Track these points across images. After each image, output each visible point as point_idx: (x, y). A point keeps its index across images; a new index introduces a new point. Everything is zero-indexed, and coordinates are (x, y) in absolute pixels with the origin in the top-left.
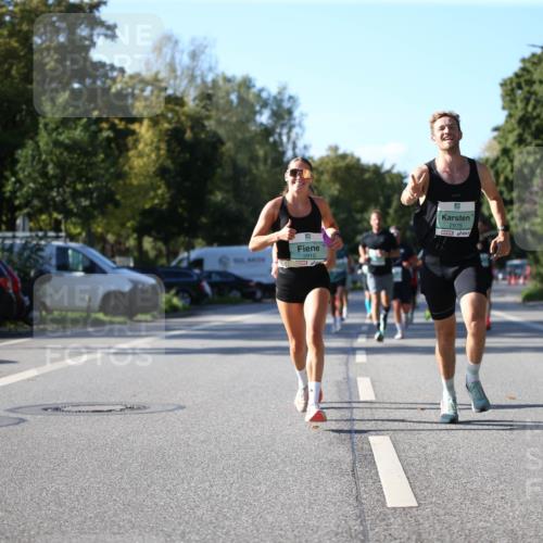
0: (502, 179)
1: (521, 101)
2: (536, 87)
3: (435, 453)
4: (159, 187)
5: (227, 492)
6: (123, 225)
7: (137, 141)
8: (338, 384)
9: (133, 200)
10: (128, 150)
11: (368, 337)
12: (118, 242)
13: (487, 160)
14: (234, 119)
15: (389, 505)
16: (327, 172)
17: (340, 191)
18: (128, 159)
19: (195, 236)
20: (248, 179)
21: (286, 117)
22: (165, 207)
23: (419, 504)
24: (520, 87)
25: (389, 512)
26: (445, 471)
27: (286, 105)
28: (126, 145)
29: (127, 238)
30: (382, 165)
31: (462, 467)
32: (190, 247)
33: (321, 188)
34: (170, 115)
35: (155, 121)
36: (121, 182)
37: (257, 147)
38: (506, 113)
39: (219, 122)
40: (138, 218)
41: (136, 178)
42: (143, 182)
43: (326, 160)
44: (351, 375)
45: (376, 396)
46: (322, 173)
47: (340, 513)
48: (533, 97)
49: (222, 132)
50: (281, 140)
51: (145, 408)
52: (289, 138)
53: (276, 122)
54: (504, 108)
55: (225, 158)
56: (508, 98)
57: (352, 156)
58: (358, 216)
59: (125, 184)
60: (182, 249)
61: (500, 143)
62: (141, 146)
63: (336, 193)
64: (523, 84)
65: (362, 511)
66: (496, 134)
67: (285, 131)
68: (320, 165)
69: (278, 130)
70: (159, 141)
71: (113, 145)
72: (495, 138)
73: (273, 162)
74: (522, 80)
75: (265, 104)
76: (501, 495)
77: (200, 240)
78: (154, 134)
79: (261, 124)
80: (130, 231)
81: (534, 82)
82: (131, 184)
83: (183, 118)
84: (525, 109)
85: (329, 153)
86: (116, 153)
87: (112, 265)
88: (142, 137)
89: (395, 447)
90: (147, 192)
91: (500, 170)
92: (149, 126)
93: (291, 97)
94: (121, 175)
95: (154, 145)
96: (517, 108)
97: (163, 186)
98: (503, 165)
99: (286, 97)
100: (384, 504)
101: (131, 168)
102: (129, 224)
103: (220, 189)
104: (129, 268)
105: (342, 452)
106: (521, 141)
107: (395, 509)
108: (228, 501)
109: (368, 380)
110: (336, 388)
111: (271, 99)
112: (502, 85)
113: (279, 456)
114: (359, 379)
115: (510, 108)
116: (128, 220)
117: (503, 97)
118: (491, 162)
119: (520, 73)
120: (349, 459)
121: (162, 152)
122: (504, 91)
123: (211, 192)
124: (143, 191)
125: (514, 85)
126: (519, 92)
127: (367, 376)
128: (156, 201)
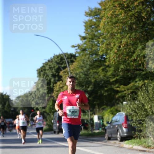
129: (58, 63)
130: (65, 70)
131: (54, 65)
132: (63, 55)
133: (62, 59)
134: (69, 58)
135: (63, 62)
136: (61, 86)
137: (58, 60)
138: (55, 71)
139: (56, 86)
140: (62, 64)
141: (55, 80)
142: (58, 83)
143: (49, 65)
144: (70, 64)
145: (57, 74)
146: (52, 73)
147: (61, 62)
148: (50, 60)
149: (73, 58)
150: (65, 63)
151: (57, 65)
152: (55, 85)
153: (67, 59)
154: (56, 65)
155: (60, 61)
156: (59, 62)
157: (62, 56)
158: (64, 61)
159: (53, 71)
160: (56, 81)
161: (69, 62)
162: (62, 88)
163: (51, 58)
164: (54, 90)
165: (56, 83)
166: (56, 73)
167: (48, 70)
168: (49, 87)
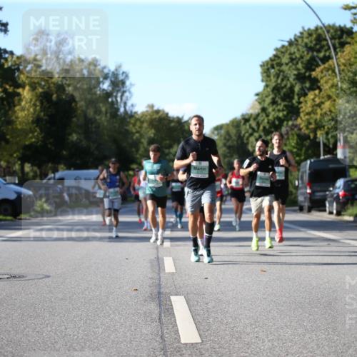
0: (261, 128)
1: (274, 77)
2: (284, 68)
3: (214, 307)
4: (36, 131)
5: (76, 333)
6: (11, 155)
7: (20, 100)
8: (151, 261)
9: (18, 139)
10: (15, 106)
11: (172, 231)
12: (8, 167)
13: (251, 115)
14: (85, 87)
15: (183, 341)
16: (147, 121)
17: (155, 134)
18: (15, 112)
19: (59, 163)
20: (94, 125)
21: (120, 86)
22: (39, 144)
23: (202, 341)
24: (273, 67)
25: (182, 346)
26: (220, 319)
27: (121, 77)
28: (13, 103)
29: (14, 164)
30: (183, 117)
31: (231, 317)
32: (55, 170)
33: (142, 132)
34: (43, 83)
35: (33, 87)
36: (10, 127)
37: (101, 105)
38: (264, 84)
39: (76, 89)
40: (21, 151)
41: (20, 124)
42: (25, 127)
43: (146, 114)
44: (160, 256)
45: (176, 269)
46: (142, 122)
47: (151, 347)
48: (282, 74)
49: (77, 95)
50: (117, 100)
51: (23, 277)
52: (121, 99)
53: (113, 89)
54: (263, 81)
55: (79, 112)
56: (265, 74)
57: (163, 111)
58: (167, 151)
59: (13, 128)
60: (50, 172)
61: (260, 103)
62: (23, 103)
63: (152, 135)
64: (275, 66)
65: (165, 346)
66: (257, 97)
67: (119, 94)
68: (142, 117)
69: (115, 94)
70: (36, 100)
71: (5, 103)
72: (256, 100)
73: (111, 115)
74: (275, 63)
75: (106, 77)
76: (256, 335)
77: (62, 166)
78: (32, 95)
79: (104, 90)
80: (16, 160)
81: (282, 64)
82: (17, 128)
83: (52, 85)
84: (276, 81)
85: (148, 109)
86: (7, 108)
87: (4, 182)
88: (24, 97)
89: (188, 303)
90: (27, 134)
91: (260, 121)
92: (29, 90)
93: (123, 73)
94: (10, 122)
95: (32, 103)
96: (270, 80)
97: (38, 130)
98: (262, 118)
99: (121, 72)
100: (179, 341)
101: (17, 118)
102: (15, 155)
103: (76, 132)
104: (15, 184)
105: (153, 307)
106: (274, 102)
107: (186, 344)
108: (76, 339)
109: (171, 259)
110: (149, 265)
111: (111, 73)
112: (261, 66)
113: (111, 309)
114: (165, 258)
115: (267, 81)
116: (15, 152)
117: (262, 73)
118: (253, 116)
119: (273, 58)
120: (157, 311)
121: (38, 108)
122: (263, 69)
123: (70, 134)
124: (25, 133)
125: (269, 66)
126: (272, 71)
127: (170, 256)
128: (34, 140)
129: (310, 49)
130: (326, 65)
131: (301, 52)
132: (324, 29)
133: (320, 39)
134: (337, 37)
135: (322, 47)
136: (318, 101)
137: (310, 41)
138: (303, 68)
139: (306, 101)
140: (319, 51)
141: (302, 89)
142: (311, 95)
143: (290, 54)
144: (338, 50)
145: (307, 74)
146: (295, 72)
147: (318, 47)
148: (293, 40)
149: (345, 36)
150: (326, 48)
151: (308, 54)
152: (302, 99)
153: (331, 39)
154: (305, 53)
155: (316, 44)
156: (312, 45)
157: (320, 31)
158: (324, 43)
159: (300, 66)
160: (306, 91)
161: (337, 45)
162: (319, 105)
163: (295, 35)
164: (301, 110)
165: (305, 95)
166: (306, 72)
167: (287, 64)
168: (290, 104)
